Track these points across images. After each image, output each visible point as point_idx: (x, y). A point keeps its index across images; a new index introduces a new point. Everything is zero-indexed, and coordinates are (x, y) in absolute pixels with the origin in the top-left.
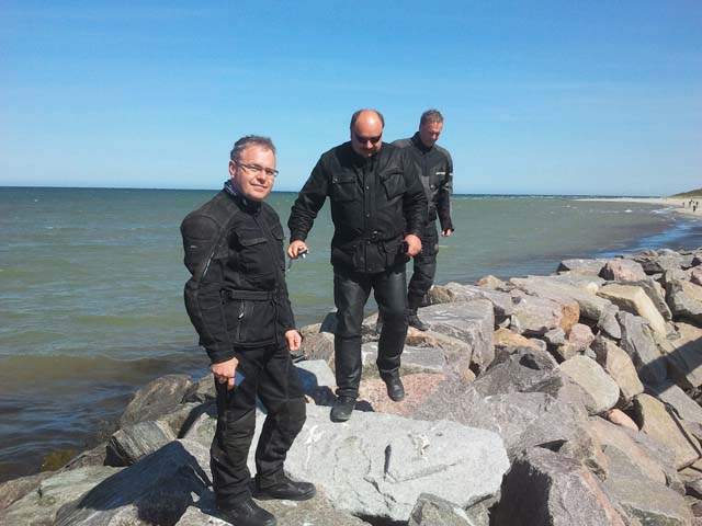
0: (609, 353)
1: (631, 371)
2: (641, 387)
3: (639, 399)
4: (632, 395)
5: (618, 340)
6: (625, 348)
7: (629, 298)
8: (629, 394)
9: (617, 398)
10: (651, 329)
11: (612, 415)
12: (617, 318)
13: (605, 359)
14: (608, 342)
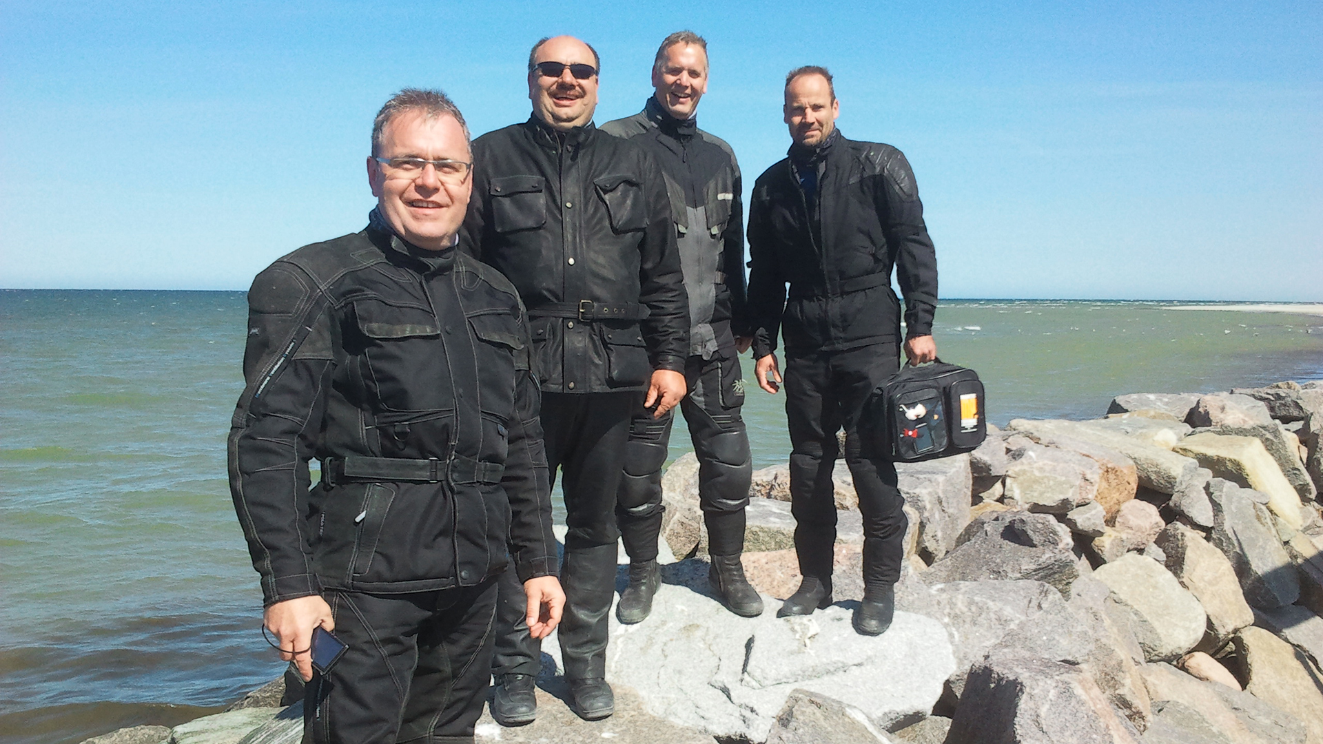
0: (1190, 555)
1: (1231, 586)
2: (1249, 615)
3: (1245, 636)
4: (1230, 628)
5: (1207, 531)
6: (1219, 544)
7: (1232, 457)
8: (1224, 629)
9: (1200, 631)
10: (1271, 511)
11: (1191, 663)
12: (1207, 490)
13: (1181, 561)
14: (1188, 533)
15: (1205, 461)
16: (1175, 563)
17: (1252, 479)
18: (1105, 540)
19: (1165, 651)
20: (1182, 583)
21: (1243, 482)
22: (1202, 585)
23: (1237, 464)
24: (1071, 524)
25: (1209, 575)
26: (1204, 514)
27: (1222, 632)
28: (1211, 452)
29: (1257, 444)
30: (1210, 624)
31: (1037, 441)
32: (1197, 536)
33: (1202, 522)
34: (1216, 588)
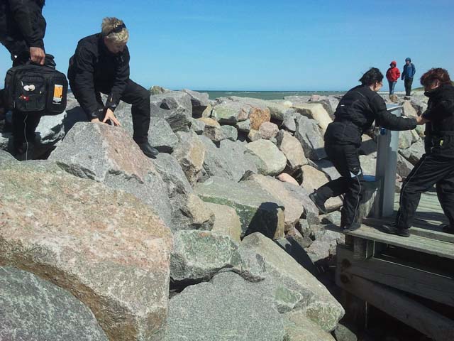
0: (284, 140)
1: (300, 151)
2: (306, 161)
3: (303, 168)
4: (297, 165)
5: (293, 132)
6: (297, 137)
7: (309, 109)
8: (295, 164)
9: (284, 165)
10: (320, 127)
11: (280, 176)
12: (295, 120)
13: (281, 142)
14: (285, 133)
16: (279, 143)
17: (314, 116)
18: (252, 133)
19: (269, 171)
20: (280, 150)
21: (310, 116)
22: (287, 150)
23: (309, 111)
24: (237, 127)
25: (291, 147)
26: (292, 126)
27: (293, 166)
28: (302, 108)
29: (320, 106)
30: (288, 161)
32: (290, 135)
33: (291, 129)
34: (293, 151)
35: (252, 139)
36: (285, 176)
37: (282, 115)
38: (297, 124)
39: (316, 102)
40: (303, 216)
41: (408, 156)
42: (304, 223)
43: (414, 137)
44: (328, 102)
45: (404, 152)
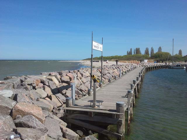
0: (46, 88)
1: (50, 91)
2: (52, 94)
3: (51, 96)
6: (49, 87)
8: (49, 95)
9: (46, 95)
11: (46, 99)
12: (48, 82)
13: (45, 89)
14: (46, 86)
15: (48, 79)
16: (44, 89)
17: (53, 81)
18: (37, 87)
20: (45, 91)
23: (52, 79)
24: (32, 86)
25: (48, 90)
30: (47, 94)
31: (29, 77)
32: (47, 86)
33: (47, 85)
34: (48, 91)
35: (37, 89)
36: (47, 98)
37: (44, 81)
38: (49, 83)
39: (53, 76)
40: (54, 109)
41: (79, 89)
42: (54, 110)
43: (81, 83)
44: (56, 76)
45: (78, 88)
